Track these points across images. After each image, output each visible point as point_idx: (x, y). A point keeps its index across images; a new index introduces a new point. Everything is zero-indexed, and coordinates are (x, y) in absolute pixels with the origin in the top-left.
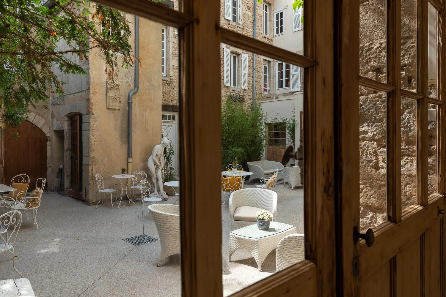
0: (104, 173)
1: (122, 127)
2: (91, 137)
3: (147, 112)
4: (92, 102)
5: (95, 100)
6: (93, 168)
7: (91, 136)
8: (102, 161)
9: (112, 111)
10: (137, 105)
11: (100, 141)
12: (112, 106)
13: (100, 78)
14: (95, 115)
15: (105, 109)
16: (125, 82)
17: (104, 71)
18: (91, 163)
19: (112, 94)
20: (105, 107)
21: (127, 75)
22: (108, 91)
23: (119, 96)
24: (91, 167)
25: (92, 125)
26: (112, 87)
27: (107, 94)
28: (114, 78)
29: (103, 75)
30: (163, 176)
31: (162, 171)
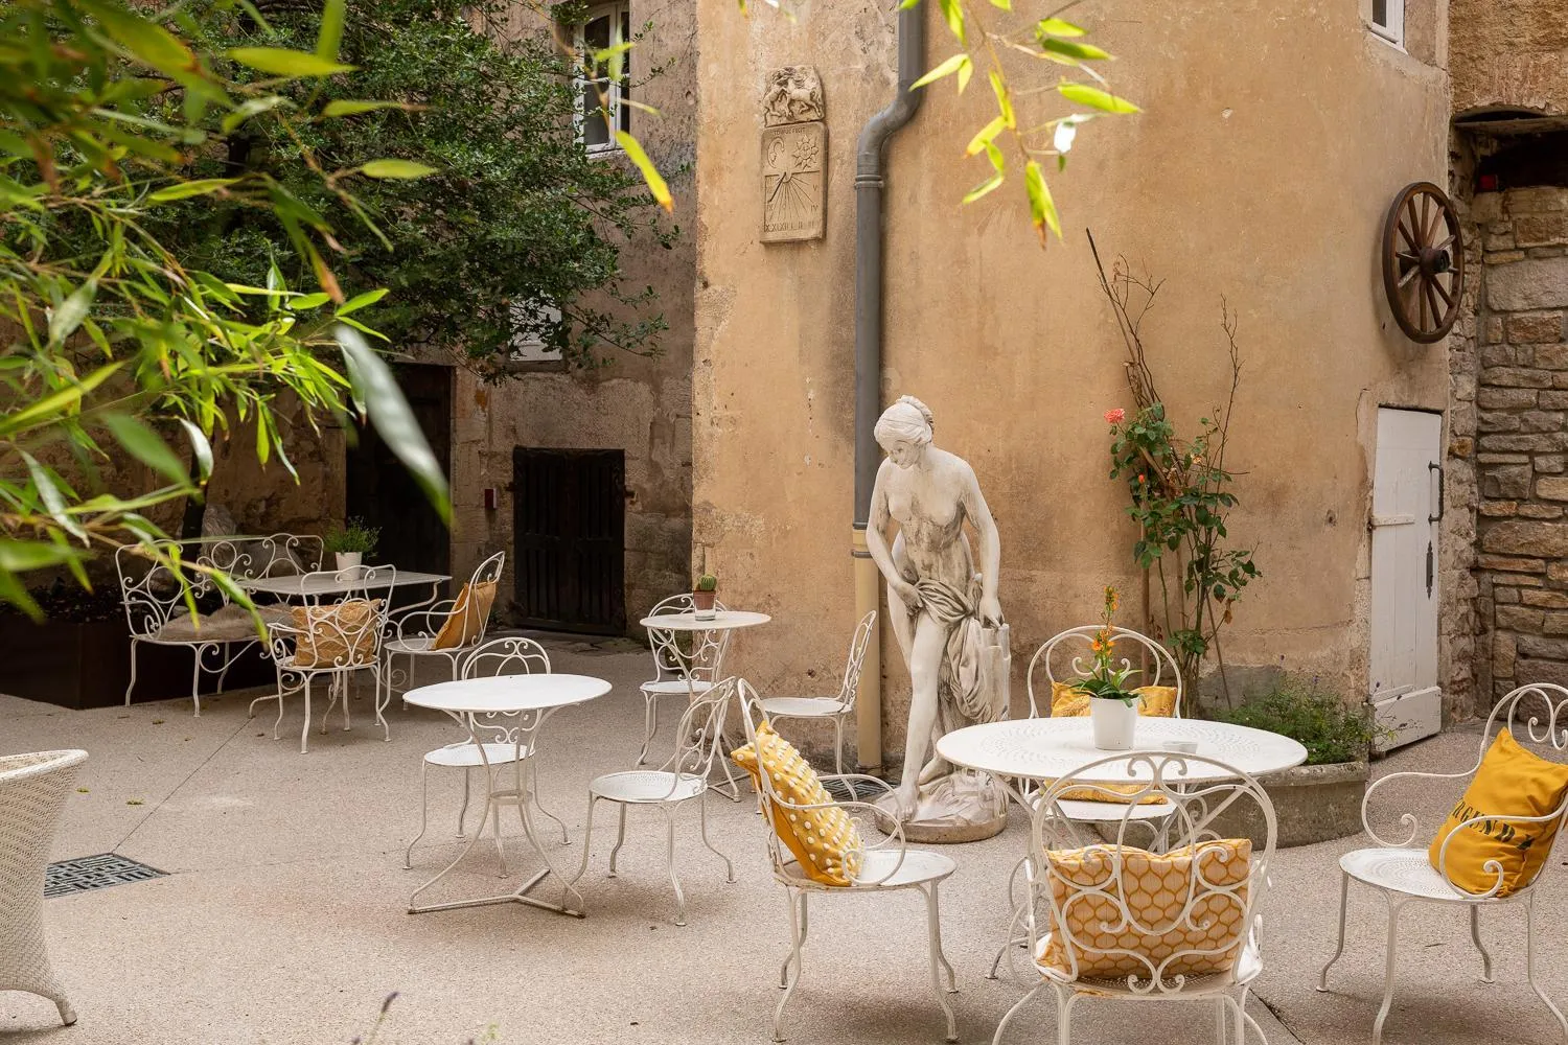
0: (750, 592)
1: (834, 343)
2: (699, 401)
3: (989, 230)
4: (702, 224)
5: (718, 207)
6: (708, 560)
7: (698, 397)
8: (743, 527)
9: (785, 255)
10: (924, 200)
11: (734, 421)
12: (784, 227)
13: (736, 87)
14: (716, 287)
15: (758, 246)
16: (858, 71)
17: (755, 47)
18: (695, 534)
19: (782, 161)
20: (756, 236)
21: (869, 30)
22: (764, 148)
23: (816, 164)
24: (696, 554)
25: (701, 337)
26: (784, 120)
27: (763, 167)
28: (790, 71)
29: (752, 68)
30: (962, 669)
31: (950, 634)
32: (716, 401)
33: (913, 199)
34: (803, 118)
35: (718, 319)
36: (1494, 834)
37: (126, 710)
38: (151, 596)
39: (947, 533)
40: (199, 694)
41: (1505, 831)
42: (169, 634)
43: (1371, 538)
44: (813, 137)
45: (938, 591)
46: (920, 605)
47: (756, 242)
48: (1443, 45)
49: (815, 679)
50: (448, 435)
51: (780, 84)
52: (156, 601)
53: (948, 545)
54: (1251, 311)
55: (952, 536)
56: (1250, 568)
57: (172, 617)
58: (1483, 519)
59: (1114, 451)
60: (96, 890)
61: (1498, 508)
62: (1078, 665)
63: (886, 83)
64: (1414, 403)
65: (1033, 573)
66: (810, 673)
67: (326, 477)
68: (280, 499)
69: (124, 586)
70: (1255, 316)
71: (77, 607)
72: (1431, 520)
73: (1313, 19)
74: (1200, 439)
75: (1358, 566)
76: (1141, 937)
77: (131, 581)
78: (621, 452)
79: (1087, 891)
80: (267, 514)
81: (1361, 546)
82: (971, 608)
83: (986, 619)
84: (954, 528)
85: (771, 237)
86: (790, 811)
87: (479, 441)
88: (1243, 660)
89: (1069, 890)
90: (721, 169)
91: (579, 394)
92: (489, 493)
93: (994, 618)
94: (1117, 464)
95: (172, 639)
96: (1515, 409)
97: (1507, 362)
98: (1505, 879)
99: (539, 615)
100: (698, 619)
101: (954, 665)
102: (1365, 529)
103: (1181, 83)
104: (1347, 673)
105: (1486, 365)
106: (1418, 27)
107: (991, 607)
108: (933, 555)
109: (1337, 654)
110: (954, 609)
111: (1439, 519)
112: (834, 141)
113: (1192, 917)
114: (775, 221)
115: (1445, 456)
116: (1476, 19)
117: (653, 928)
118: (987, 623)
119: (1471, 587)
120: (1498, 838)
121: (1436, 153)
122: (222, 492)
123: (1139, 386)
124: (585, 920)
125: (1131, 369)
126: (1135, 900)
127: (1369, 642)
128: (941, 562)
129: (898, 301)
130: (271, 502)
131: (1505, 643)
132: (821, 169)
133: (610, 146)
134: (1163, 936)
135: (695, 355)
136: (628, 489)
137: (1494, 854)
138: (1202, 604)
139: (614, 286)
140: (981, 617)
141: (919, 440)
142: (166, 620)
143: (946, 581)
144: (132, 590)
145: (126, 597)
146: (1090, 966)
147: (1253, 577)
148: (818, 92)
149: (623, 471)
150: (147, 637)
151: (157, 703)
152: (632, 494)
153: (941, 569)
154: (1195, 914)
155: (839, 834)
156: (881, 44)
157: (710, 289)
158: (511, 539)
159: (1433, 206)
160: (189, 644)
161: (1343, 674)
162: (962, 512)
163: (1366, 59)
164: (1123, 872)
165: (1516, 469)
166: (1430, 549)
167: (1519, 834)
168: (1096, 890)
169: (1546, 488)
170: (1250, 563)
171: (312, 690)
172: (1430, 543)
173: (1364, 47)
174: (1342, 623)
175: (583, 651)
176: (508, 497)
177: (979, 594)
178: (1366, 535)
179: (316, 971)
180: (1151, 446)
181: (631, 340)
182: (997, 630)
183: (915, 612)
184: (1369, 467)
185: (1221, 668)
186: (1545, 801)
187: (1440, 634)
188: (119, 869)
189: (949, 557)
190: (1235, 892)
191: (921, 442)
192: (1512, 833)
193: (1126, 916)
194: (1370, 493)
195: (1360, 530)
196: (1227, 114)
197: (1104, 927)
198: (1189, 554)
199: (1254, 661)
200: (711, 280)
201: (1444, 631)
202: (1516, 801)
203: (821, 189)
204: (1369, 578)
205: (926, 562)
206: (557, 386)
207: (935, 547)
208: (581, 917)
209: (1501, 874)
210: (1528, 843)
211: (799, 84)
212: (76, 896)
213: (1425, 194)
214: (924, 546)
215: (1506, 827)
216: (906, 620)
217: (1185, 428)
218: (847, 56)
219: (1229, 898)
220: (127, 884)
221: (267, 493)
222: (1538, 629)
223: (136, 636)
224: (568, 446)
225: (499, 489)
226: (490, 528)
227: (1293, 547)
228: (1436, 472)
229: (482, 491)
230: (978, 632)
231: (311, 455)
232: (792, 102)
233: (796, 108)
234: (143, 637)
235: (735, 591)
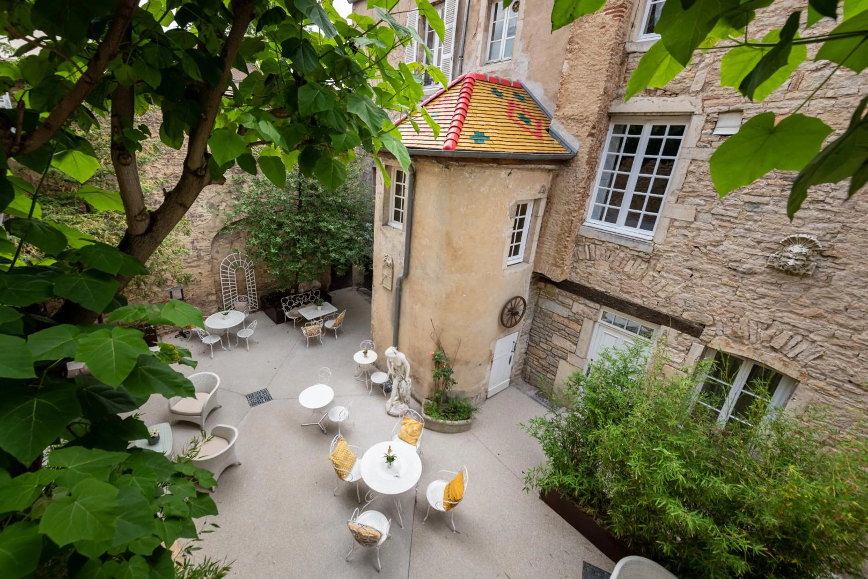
9: (385, 290)
13: (380, 252)
17: (383, 247)
19: (386, 272)
22: (383, 268)
27: (383, 271)
28: (388, 256)
29: (382, 250)
30: (401, 389)
31: (399, 382)
34: (389, 266)
39: (400, 366)
40: (295, 326)
42: (291, 314)
43: (492, 364)
44: (390, 271)
48: (533, 257)
58: (529, 345)
61: (532, 344)
64: (509, 334)
72: (512, 352)
75: (487, 369)
81: (489, 366)
82: (404, 378)
96: (539, 327)
97: (539, 318)
102: (490, 362)
103: (455, 290)
104: (481, 388)
105: (535, 316)
106: (527, 254)
109: (478, 386)
110: (401, 378)
114: (384, 283)
116: (541, 254)
118: (406, 382)
119: (524, 356)
121: (526, 282)
123: (439, 346)
125: (438, 342)
127: (489, 380)
128: (399, 369)
131: (529, 369)
132: (391, 278)
141: (395, 352)
142: (291, 309)
143: (400, 372)
144: (285, 305)
145: (284, 307)
148: (392, 264)
160: (293, 318)
163: (504, 276)
165: (537, 339)
166: (511, 357)
169: (541, 344)
174: (482, 380)
182: (408, 383)
184: (493, 352)
188: (266, 395)
189: (401, 369)
194: (493, 356)
199: (459, 390)
208: (326, 433)
211: (389, 260)
212: (256, 407)
213: (521, 299)
217: (449, 352)
220: (265, 403)
222: (535, 369)
227: (470, 371)
230: (404, 383)
232: (387, 263)
234: (286, 314)
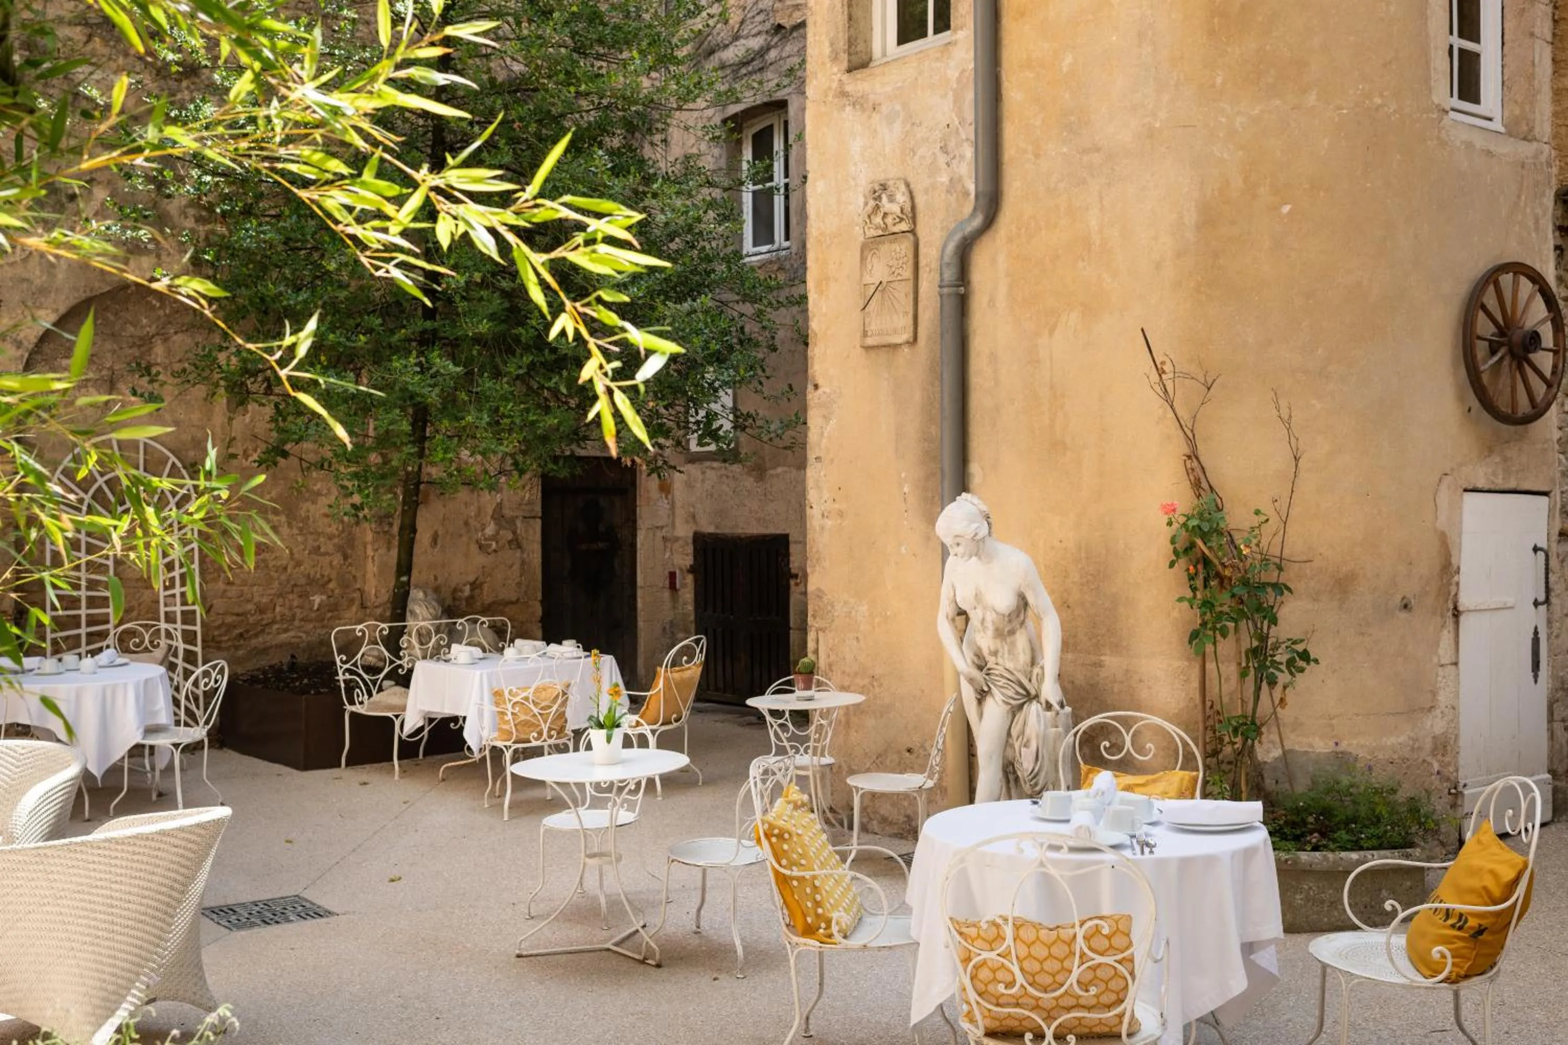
0: (856, 674)
1: (925, 440)
2: (812, 495)
3: (1057, 331)
4: (813, 331)
5: (825, 315)
6: (823, 643)
7: (811, 491)
8: (850, 612)
9: (882, 356)
11: (841, 514)
12: (881, 334)
13: (839, 202)
14: (825, 389)
15: (860, 351)
16: (942, 184)
17: (855, 164)
18: (810, 619)
19: (878, 271)
20: (858, 344)
21: (952, 144)
22: (863, 259)
23: (908, 273)
24: (811, 637)
25: (813, 435)
26: (880, 233)
27: (862, 276)
28: (884, 187)
29: (853, 183)
30: (1023, 750)
31: (1014, 716)
32: (826, 495)
33: (992, 302)
34: (896, 229)
35: (826, 418)
36: (1450, 922)
37: (343, 772)
38: (361, 672)
39: (1010, 621)
40: (399, 758)
41: (1460, 920)
42: (376, 706)
43: (1457, 623)
44: (904, 247)
45: (1002, 676)
46: (986, 689)
47: (858, 346)
48: (1546, 118)
49: (913, 757)
50: (635, 521)
51: (875, 199)
52: (365, 676)
53: (1012, 632)
54: (1314, 402)
55: (1016, 624)
56: (1305, 656)
57: (380, 690)
59: (1173, 541)
60: (279, 926)
62: (1105, 748)
63: (966, 194)
64: (1512, 485)
65: (1103, 658)
66: (909, 751)
67: (523, 563)
68: (482, 584)
69: (339, 663)
70: (1318, 406)
71: (306, 681)
72: (1536, 604)
73: (1377, 109)
74: (1253, 529)
75: (1441, 652)
76: (1038, 999)
77: (345, 659)
78: (786, 537)
79: (985, 955)
80: (471, 597)
81: (1445, 632)
82: (1033, 692)
83: (1047, 702)
84: (1018, 616)
85: (870, 341)
86: (793, 878)
87: (662, 527)
88: (1311, 746)
89: (972, 955)
90: (827, 279)
91: (749, 482)
92: (672, 575)
93: (1054, 702)
94: (1175, 552)
95: (376, 710)
98: (1454, 964)
99: (717, 690)
100: (799, 699)
101: (1017, 745)
102: (1450, 614)
103: (1237, 183)
104: (1429, 759)
106: (1516, 102)
107: (1050, 691)
108: (998, 641)
109: (1415, 740)
110: (1017, 693)
111: (1547, 601)
112: (923, 250)
113: (1078, 982)
114: (873, 327)
115: (1555, 537)
117: (715, 979)
118: (1049, 707)
120: (1453, 926)
121: (1537, 229)
122: (432, 578)
123: (1197, 478)
124: (660, 970)
125: (1188, 462)
126: (1026, 965)
127: (1457, 728)
128: (1006, 648)
129: (978, 400)
130: (474, 585)
132: (911, 277)
133: (776, 246)
134: (1057, 999)
135: (809, 452)
136: (793, 571)
137: (1445, 941)
138: (1260, 688)
139: (761, 383)
140: (1043, 701)
141: (976, 534)
142: (374, 692)
143: (1010, 665)
144: (345, 666)
145: (340, 672)
146: (997, 1023)
147: (1308, 663)
148: (908, 208)
149: (787, 555)
150: (357, 708)
151: (368, 766)
152: (796, 576)
153: (1006, 656)
154: (1082, 980)
155: (832, 901)
156: (962, 157)
157: (820, 391)
158: (692, 618)
159: (1526, 286)
160: (390, 714)
161: (1424, 761)
162: (1023, 603)
163: (1443, 144)
164: (1015, 940)
166: (1536, 632)
167: (1472, 922)
168: (993, 955)
170: (1305, 651)
171: (491, 758)
172: (1536, 628)
173: (1439, 131)
174: (1422, 709)
175: (750, 724)
176: (690, 578)
177: (1041, 679)
178: (1450, 621)
179: (424, 1001)
180: (1205, 537)
181: (773, 435)
182: (1058, 714)
183: (982, 695)
184: (1453, 553)
185: (1285, 753)
186: (1497, 892)
187: (1551, 720)
188: (300, 909)
189: (1013, 644)
190: (1119, 962)
191: (977, 538)
192: (1466, 921)
193: (1020, 979)
194: (1456, 578)
195: (1442, 616)
196: (1286, 209)
197: (1001, 988)
198: (1247, 642)
199: (1321, 746)
200: (820, 382)
201: (1556, 717)
202: (1472, 891)
203: (911, 297)
204: (1456, 664)
205: (992, 648)
206: (730, 475)
207: (1000, 634)
208: (658, 966)
209: (1450, 961)
210: (1480, 931)
211: (891, 199)
212: (260, 930)
213: (1515, 273)
214: (990, 632)
215: (1461, 915)
216: (975, 702)
218: (933, 170)
219: (1115, 968)
220: (303, 922)
221: (471, 578)
223: (349, 708)
224: (740, 531)
225: (681, 570)
226: (674, 608)
227: (1363, 634)
228: (1541, 555)
229: (667, 573)
230: (1038, 716)
231: (510, 542)
232: (885, 215)
233: (889, 220)
234: (353, 708)
235: (844, 672)
